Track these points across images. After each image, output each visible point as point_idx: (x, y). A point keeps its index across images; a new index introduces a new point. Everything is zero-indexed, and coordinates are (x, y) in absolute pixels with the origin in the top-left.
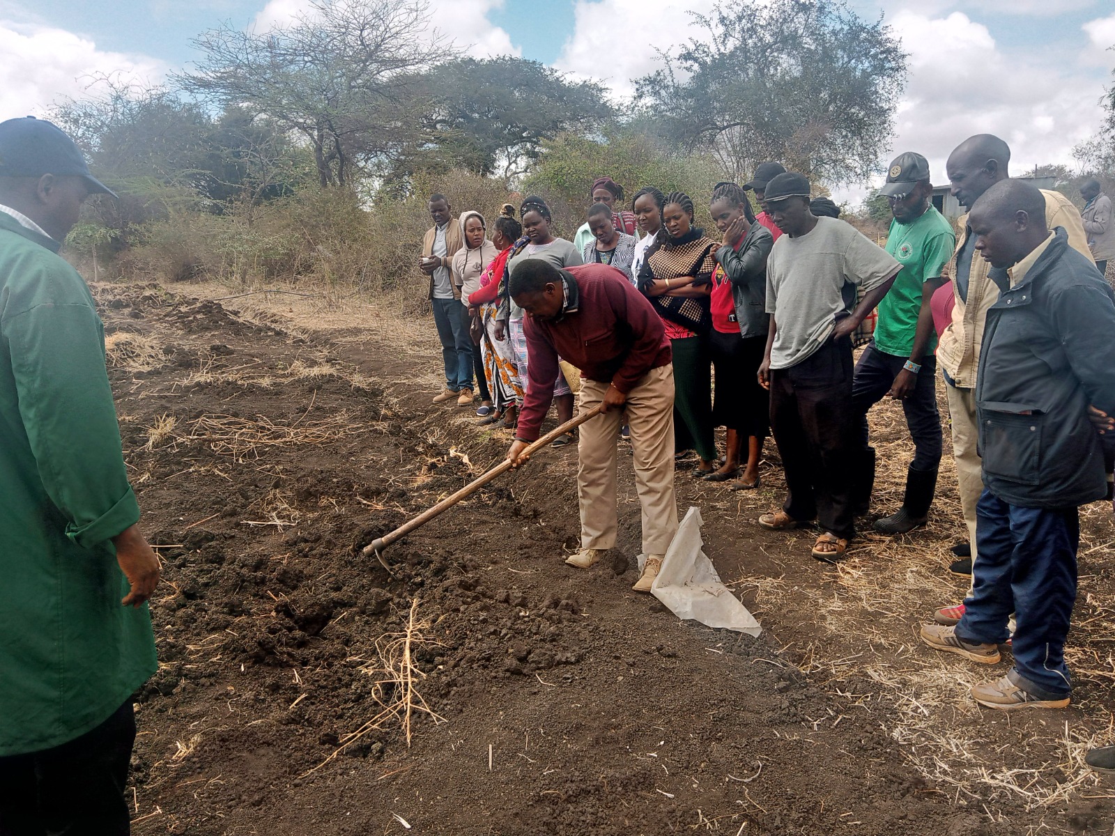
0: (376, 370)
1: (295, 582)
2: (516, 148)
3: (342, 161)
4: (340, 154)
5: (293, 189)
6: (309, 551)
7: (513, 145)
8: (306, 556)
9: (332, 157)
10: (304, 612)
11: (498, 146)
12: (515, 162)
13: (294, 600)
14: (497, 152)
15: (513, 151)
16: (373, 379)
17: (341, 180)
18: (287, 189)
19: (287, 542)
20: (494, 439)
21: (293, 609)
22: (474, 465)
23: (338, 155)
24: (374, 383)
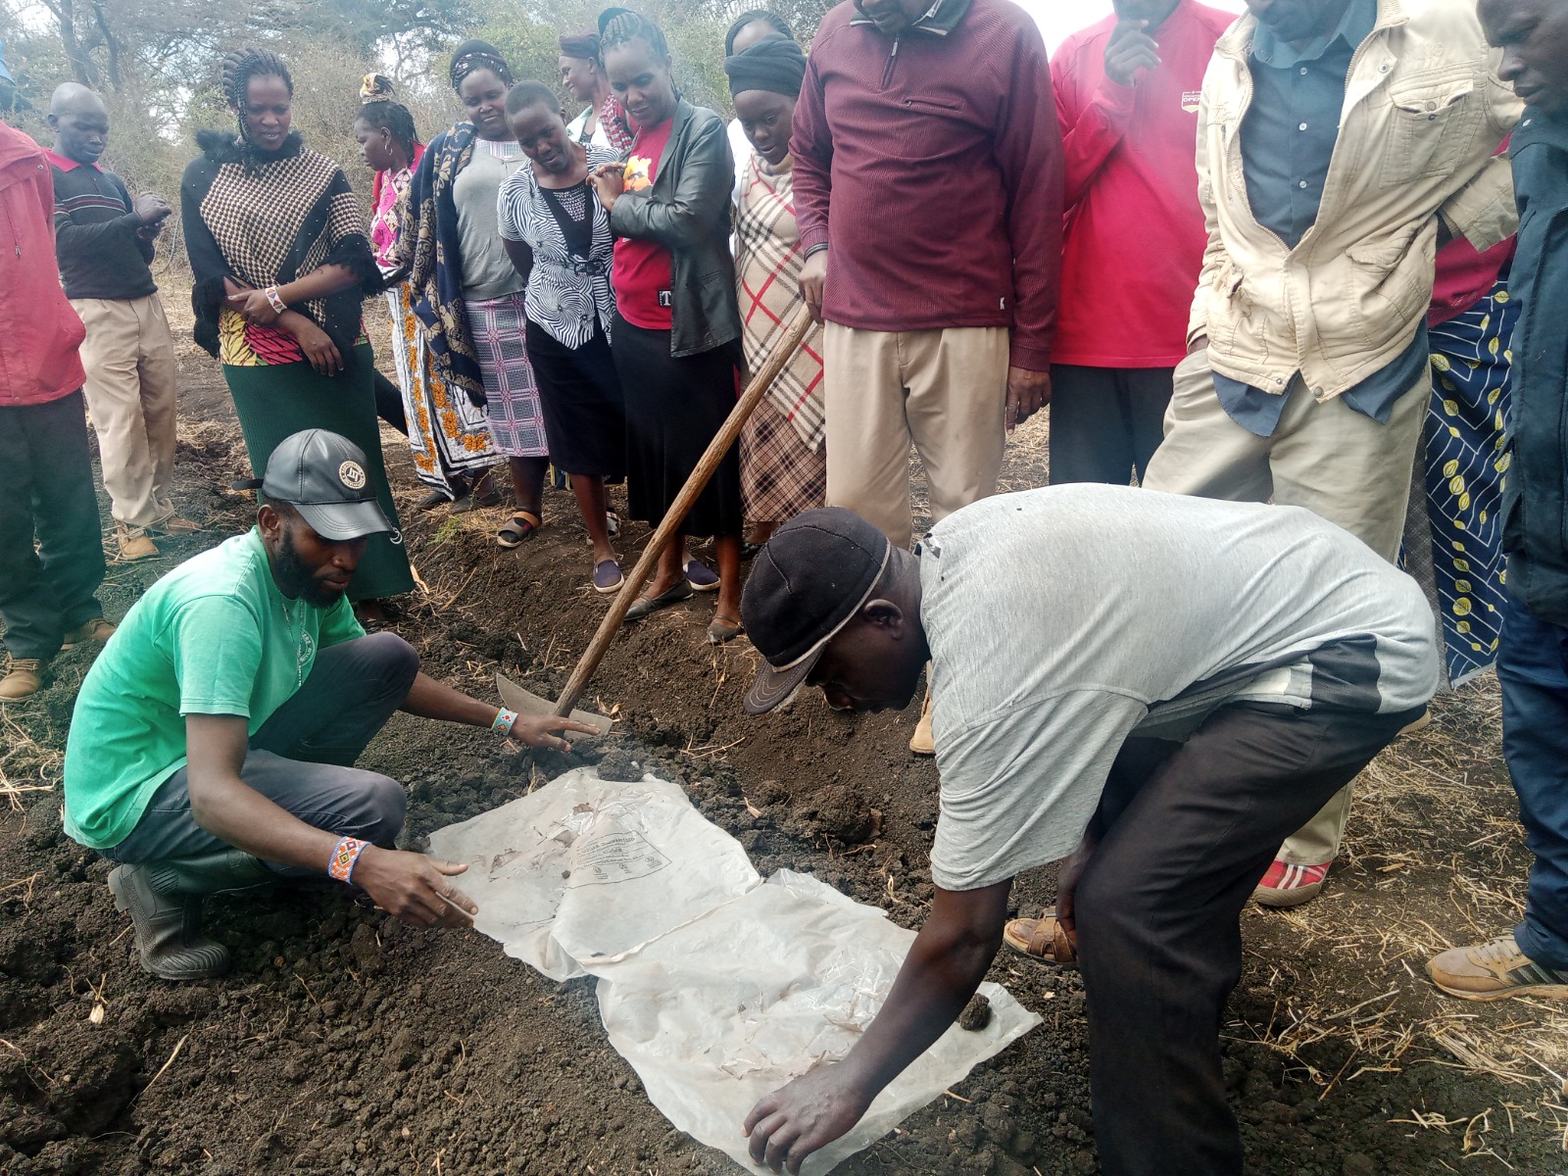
0: (212, 406)
1: (53, 965)
2: (409, 35)
3: (114, 51)
4: (109, 37)
5: (32, 100)
6: (87, 863)
7: (404, 30)
8: (80, 877)
9: (93, 42)
10: (73, 1081)
11: (380, 33)
12: (409, 56)
13: (43, 1049)
14: (379, 41)
15: (404, 39)
16: (206, 424)
17: (115, 79)
18: (20, 100)
19: (31, 842)
20: (464, 533)
21: (43, 1078)
22: (430, 585)
23: (105, 40)
24: (210, 432)
